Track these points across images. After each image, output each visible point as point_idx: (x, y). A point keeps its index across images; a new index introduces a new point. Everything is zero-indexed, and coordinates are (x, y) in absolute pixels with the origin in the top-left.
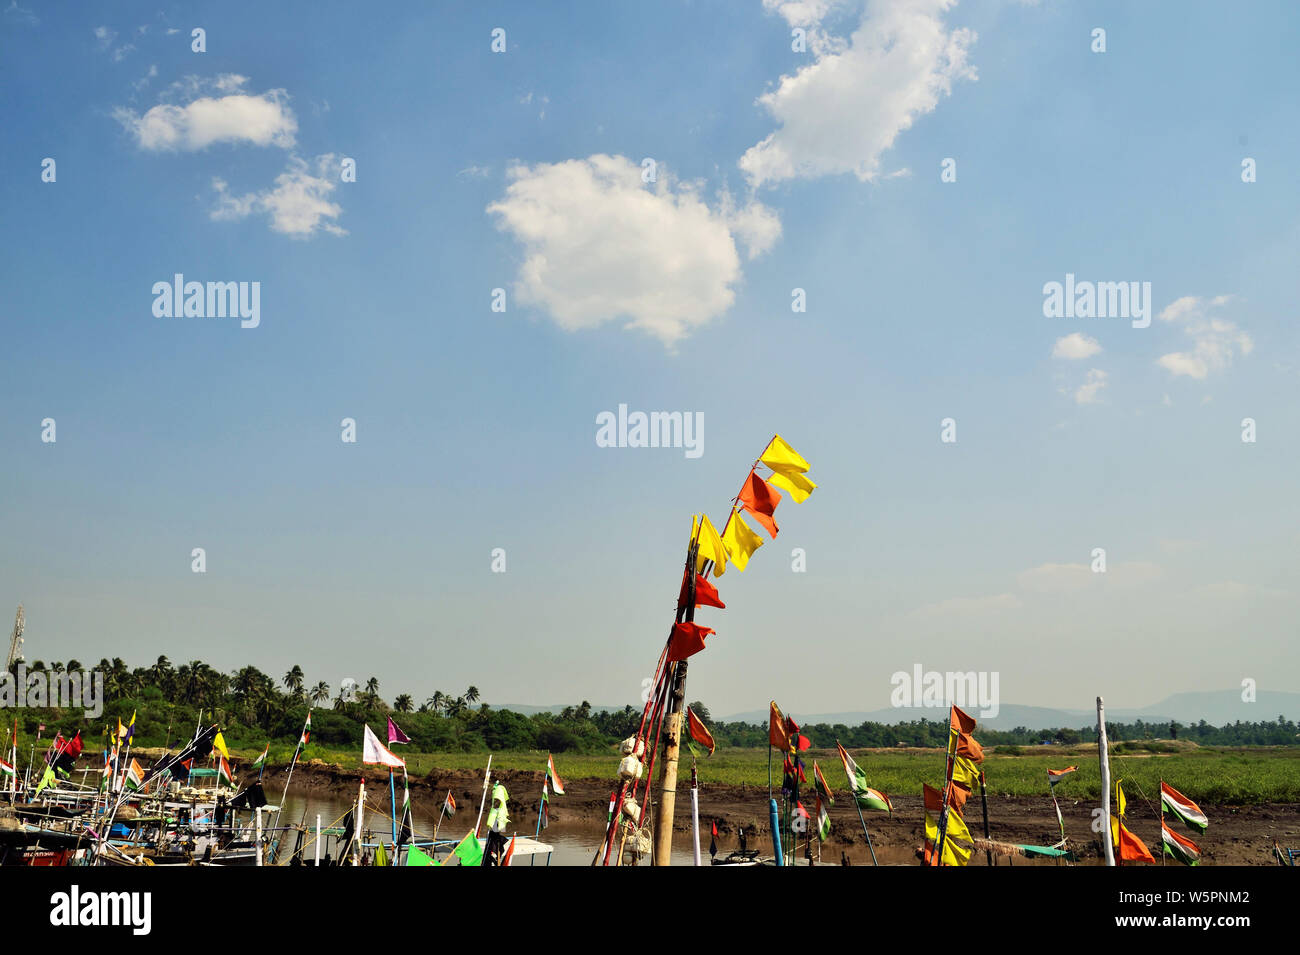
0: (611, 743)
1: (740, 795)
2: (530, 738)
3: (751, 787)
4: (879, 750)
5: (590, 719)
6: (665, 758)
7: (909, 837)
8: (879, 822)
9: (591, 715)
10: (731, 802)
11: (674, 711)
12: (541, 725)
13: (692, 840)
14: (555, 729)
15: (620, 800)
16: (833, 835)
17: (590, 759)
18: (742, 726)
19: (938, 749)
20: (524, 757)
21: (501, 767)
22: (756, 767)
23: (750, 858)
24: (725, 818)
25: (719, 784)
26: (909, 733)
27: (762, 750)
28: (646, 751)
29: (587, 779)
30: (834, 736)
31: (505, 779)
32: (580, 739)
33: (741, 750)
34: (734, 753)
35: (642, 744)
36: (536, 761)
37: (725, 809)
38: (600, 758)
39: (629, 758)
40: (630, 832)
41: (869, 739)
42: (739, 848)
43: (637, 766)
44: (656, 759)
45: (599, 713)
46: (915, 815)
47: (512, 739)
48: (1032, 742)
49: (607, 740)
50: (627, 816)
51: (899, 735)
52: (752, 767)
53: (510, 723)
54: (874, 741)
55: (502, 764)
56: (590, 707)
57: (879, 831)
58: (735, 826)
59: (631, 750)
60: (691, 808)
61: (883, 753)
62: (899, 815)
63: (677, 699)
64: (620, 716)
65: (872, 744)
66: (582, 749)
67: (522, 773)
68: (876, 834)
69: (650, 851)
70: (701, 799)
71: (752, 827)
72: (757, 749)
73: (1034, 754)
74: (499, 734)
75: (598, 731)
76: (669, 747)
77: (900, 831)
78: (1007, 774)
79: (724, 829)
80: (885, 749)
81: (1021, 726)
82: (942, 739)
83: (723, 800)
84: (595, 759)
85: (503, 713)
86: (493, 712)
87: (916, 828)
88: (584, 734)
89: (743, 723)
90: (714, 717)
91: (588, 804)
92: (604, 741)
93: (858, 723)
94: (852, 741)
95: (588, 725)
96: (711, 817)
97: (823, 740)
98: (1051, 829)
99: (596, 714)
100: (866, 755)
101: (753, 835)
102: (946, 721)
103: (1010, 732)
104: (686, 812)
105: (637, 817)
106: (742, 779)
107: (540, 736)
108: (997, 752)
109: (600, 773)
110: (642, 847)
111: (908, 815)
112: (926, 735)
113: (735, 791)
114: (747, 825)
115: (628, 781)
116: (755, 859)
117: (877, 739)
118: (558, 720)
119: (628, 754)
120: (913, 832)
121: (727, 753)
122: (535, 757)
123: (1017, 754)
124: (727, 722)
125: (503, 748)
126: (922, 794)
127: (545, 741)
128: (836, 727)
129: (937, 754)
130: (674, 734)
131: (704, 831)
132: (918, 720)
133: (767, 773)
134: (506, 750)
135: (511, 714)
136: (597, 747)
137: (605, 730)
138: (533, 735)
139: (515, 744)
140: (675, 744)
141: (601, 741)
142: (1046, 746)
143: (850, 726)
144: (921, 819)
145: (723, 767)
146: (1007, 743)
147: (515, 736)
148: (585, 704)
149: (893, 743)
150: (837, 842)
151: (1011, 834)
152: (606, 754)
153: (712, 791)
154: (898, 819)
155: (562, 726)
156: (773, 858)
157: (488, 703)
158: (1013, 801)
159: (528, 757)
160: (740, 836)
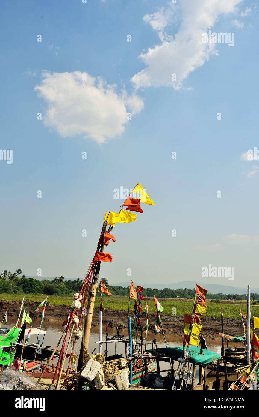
0: (71, 292)
1: (117, 314)
2: (40, 289)
3: (122, 311)
4: (169, 299)
5: (64, 283)
6: (89, 301)
7: (178, 332)
8: (168, 326)
9: (64, 281)
10: (114, 316)
11: (94, 284)
12: (45, 284)
13: (99, 330)
14: (50, 286)
15: (72, 316)
16: (151, 330)
17: (63, 298)
18: (120, 288)
19: (191, 299)
20: (38, 296)
21: (28, 300)
22: (124, 303)
23: (120, 338)
24: (112, 322)
25: (110, 309)
26: (181, 293)
27: (127, 297)
28: (83, 298)
29: (61, 306)
30: (153, 293)
31: (30, 305)
32: (59, 290)
33: (119, 296)
34: (116, 297)
35: (81, 295)
36: (42, 298)
37: (112, 319)
38: (66, 298)
39: (76, 301)
40: (75, 329)
41: (166, 295)
42: (116, 335)
43: (79, 304)
44: (86, 302)
45: (67, 281)
46: (181, 324)
47: (34, 289)
48: (224, 298)
49: (70, 291)
50: (74, 323)
51: (177, 293)
52: (123, 303)
53: (33, 283)
54: (168, 295)
55: (29, 299)
56: (64, 278)
57: (168, 329)
58: (115, 325)
59: (77, 298)
60: (99, 318)
61: (171, 300)
62: (175, 324)
63: (95, 279)
64: (75, 281)
65: (167, 296)
66: (60, 294)
67: (36, 302)
68: (166, 330)
69: (82, 336)
70: (103, 315)
71: (121, 326)
72: (125, 296)
73: (225, 303)
74: (28, 287)
75: (66, 287)
76: (91, 297)
77: (175, 329)
78: (215, 310)
79: (111, 326)
80: (171, 298)
81: (221, 292)
82: (193, 296)
83: (111, 315)
84: (64, 298)
85: (30, 279)
86: (27, 279)
87: (181, 329)
88: (61, 288)
89: (120, 286)
90: (110, 284)
91: (61, 315)
92: (68, 291)
93: (163, 289)
94: (160, 295)
95: (63, 285)
96: (106, 322)
97: (150, 294)
98: (229, 331)
99: (66, 281)
100: (165, 300)
101: (122, 329)
102: (194, 289)
103: (217, 295)
104: (97, 319)
105: (78, 323)
106: (118, 308)
107: (44, 288)
108: (212, 301)
109: (66, 303)
110: (79, 335)
111: (178, 323)
112: (187, 294)
113: (116, 312)
114: (119, 325)
115: (75, 310)
116: (122, 339)
117: (169, 294)
118: (51, 283)
119: (76, 299)
120: (180, 330)
121: (114, 297)
122: (42, 297)
123: (219, 303)
124: (115, 286)
125: (29, 293)
126: (184, 316)
127: (46, 290)
128: (154, 289)
129: (190, 301)
130: (93, 292)
131: (103, 327)
132: (184, 288)
133: (128, 306)
134: (31, 293)
135: (34, 280)
136: (65, 294)
137: (69, 287)
138: (42, 288)
139: (35, 291)
140: (94, 296)
141: (67, 291)
142: (229, 300)
143: (159, 290)
144: (183, 325)
145: (112, 303)
146: (216, 299)
147: (35, 288)
148: (62, 277)
149: (174, 296)
150: (152, 332)
151: (215, 332)
152: (69, 296)
153: (107, 312)
154: (175, 325)
155: (53, 285)
156: (128, 339)
157: (25, 275)
158: (216, 320)
159: (39, 297)
160: (117, 330)
